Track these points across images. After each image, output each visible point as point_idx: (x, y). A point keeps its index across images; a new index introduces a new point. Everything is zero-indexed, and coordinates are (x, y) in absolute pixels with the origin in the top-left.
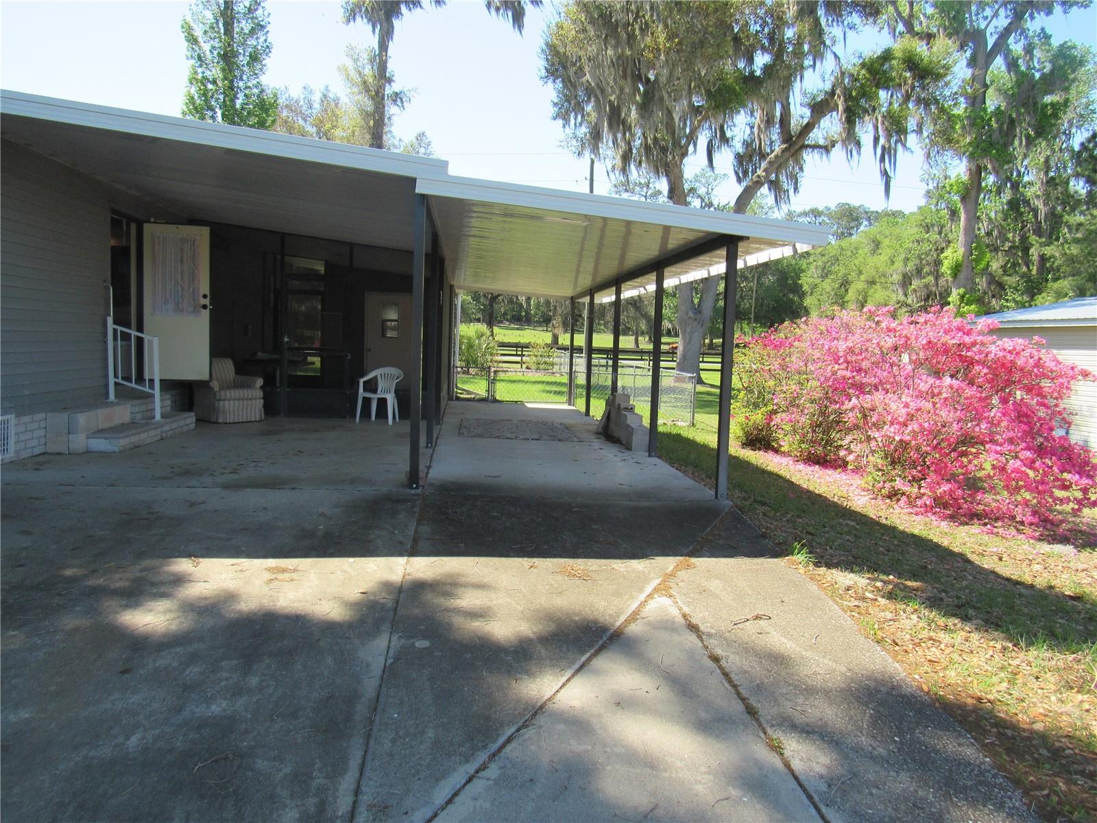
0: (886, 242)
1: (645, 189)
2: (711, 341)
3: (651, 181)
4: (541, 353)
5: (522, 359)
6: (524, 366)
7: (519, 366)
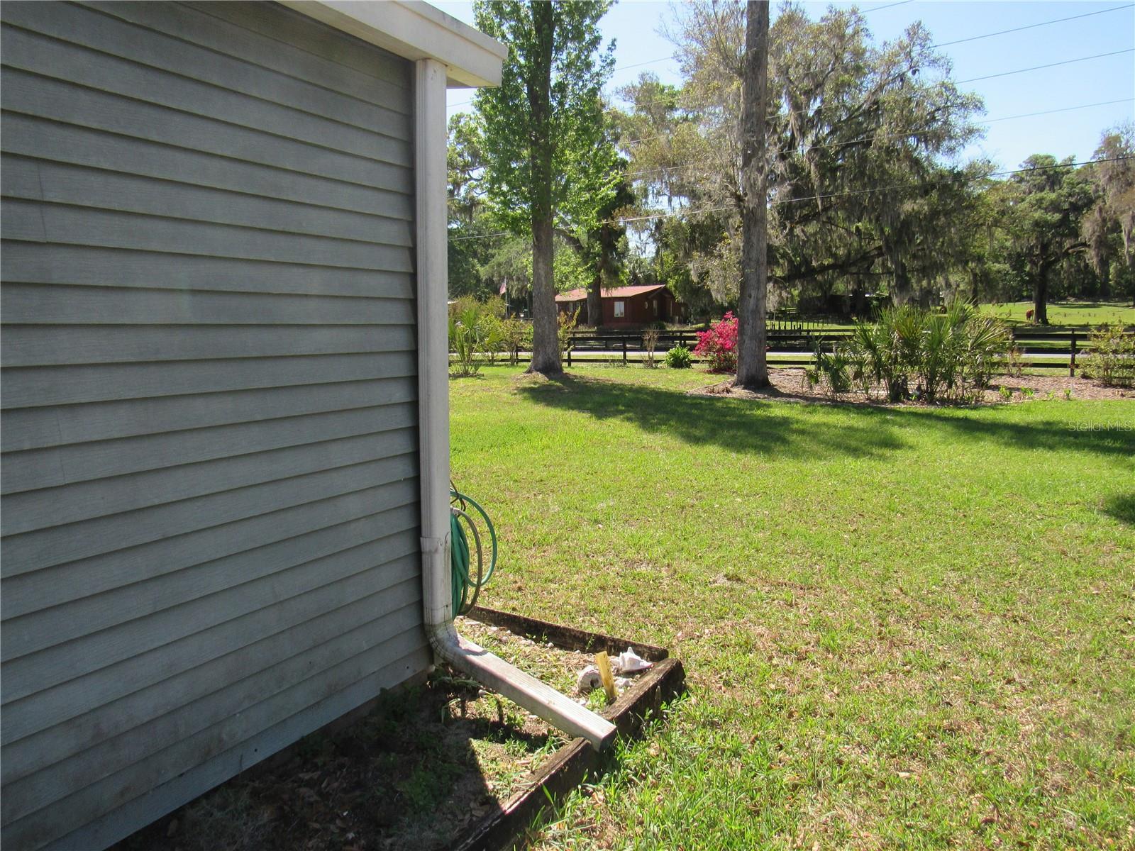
4: (1114, 347)
5: (1073, 359)
6: (1078, 372)
7: (1067, 371)
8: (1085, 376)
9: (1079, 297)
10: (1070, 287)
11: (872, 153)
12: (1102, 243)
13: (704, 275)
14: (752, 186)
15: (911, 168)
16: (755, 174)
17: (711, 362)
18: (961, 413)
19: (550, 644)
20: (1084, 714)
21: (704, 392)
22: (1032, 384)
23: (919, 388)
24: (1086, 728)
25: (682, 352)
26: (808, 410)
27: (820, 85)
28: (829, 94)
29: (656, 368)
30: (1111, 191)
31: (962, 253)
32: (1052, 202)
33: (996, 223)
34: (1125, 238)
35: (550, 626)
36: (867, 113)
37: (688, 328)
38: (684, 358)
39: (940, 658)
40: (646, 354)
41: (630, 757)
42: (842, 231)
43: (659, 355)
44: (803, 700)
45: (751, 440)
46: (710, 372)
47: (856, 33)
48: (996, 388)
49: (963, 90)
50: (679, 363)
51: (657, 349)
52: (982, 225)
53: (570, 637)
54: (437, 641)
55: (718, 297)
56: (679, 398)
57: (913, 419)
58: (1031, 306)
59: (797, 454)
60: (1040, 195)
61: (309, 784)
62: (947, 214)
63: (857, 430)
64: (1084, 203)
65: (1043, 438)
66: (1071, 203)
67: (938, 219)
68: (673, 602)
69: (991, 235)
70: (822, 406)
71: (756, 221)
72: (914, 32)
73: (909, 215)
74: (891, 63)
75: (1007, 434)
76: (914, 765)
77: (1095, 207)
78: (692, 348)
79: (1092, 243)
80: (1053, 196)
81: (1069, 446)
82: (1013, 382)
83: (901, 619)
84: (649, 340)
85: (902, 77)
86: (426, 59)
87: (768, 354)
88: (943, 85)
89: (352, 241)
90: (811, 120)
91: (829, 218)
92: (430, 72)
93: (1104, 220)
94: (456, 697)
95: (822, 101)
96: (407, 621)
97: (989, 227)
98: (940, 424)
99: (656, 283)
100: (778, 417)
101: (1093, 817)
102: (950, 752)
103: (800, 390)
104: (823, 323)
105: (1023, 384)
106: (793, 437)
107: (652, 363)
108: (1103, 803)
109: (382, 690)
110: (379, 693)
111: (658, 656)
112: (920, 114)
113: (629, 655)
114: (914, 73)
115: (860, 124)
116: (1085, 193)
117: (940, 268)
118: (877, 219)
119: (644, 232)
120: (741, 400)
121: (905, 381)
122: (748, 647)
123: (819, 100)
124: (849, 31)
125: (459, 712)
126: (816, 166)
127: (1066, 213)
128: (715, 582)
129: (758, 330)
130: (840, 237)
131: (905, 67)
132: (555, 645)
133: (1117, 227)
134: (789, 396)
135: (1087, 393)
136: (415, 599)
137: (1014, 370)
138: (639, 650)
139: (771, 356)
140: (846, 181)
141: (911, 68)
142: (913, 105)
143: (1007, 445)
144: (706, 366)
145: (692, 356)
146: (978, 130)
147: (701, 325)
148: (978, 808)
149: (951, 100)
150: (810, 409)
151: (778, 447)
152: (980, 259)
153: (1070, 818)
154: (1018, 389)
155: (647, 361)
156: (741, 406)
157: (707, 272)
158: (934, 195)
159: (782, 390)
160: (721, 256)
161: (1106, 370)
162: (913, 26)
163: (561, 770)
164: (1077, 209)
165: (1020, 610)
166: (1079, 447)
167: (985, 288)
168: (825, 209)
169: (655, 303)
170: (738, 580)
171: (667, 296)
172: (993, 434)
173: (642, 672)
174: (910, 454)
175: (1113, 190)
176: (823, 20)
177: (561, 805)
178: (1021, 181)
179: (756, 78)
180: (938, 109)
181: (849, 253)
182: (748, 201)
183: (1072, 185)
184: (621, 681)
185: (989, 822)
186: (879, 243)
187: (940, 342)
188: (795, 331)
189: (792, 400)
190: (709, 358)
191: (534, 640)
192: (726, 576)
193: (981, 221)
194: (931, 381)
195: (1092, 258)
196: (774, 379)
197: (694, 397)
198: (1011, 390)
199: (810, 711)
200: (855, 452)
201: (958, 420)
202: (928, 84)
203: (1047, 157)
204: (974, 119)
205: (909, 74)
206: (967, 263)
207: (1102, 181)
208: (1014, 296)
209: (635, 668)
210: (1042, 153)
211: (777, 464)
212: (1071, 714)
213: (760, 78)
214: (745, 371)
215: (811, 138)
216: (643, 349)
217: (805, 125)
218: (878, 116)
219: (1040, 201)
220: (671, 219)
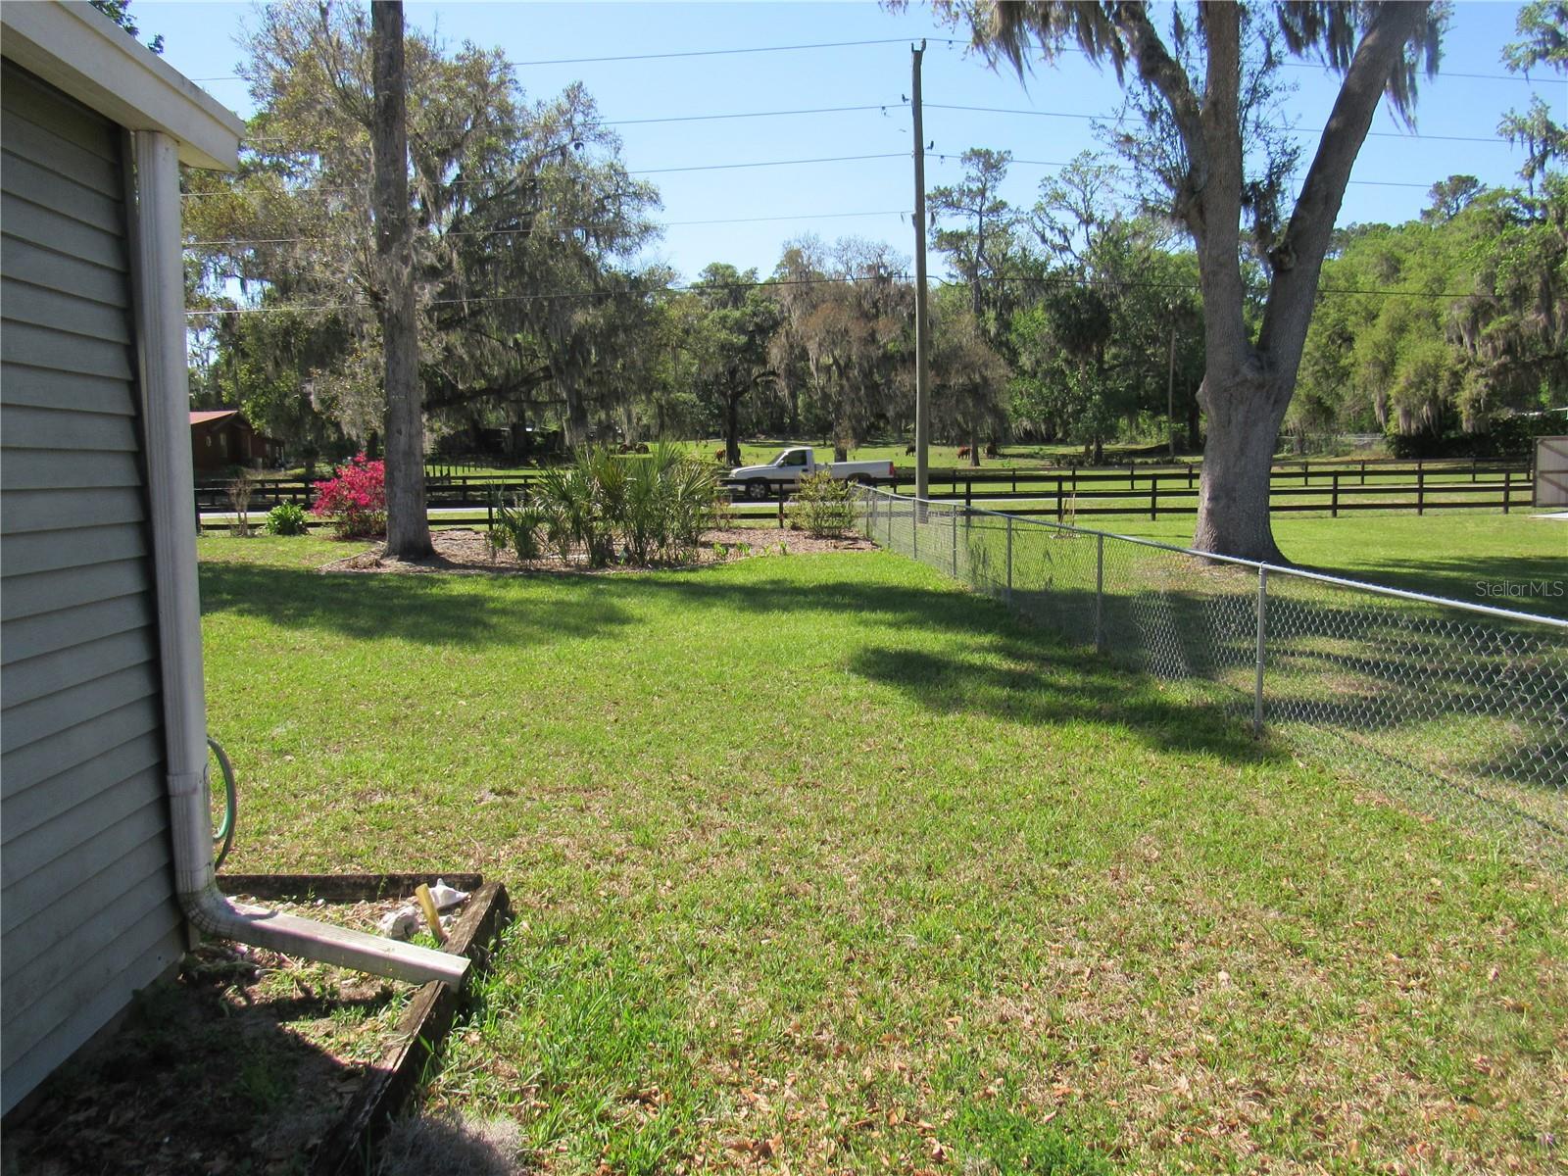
0: (1412, 260)
1: (978, 200)
2: (1099, 447)
3: (989, 185)
4: (822, 493)
5: (781, 508)
6: (787, 522)
7: (775, 522)
8: (795, 527)
9: (768, 434)
10: (759, 423)
11: (532, 244)
12: (791, 373)
13: (330, 402)
14: (396, 280)
15: (581, 269)
16: (397, 265)
17: (339, 525)
18: (681, 577)
19: (320, 901)
20: (895, 857)
21: (343, 567)
22: (744, 538)
23: (627, 549)
24: (899, 870)
25: (293, 512)
26: (496, 583)
27: (457, 145)
28: (470, 161)
29: (253, 536)
30: (795, 316)
31: (645, 379)
32: (737, 321)
33: (681, 344)
34: (813, 368)
35: (315, 879)
36: (522, 191)
37: (280, 475)
38: (296, 520)
39: (755, 834)
40: (234, 515)
41: (492, 993)
42: (495, 343)
43: (254, 517)
44: (641, 899)
45: (442, 627)
46: (338, 539)
47: (502, 83)
48: (707, 545)
49: (636, 178)
50: (288, 528)
51: (253, 508)
52: (666, 345)
53: (348, 885)
54: (202, 912)
55: (350, 431)
56: (311, 578)
57: (630, 588)
58: (720, 445)
59: (510, 640)
60: (723, 312)
61: (89, 1123)
62: (627, 330)
63: (570, 604)
64: (768, 326)
65: (775, 599)
66: (756, 324)
67: (617, 335)
68: (444, 829)
69: (676, 358)
70: (514, 577)
71: (402, 330)
72: (574, 93)
73: (582, 328)
74: (549, 130)
75: (737, 596)
76: (769, 931)
77: (782, 331)
78: (308, 506)
79: (781, 372)
80: (737, 314)
81: (801, 606)
82: (723, 537)
83: (701, 804)
84: (239, 495)
85: (563, 150)
86: (154, 132)
87: (429, 511)
88: (611, 166)
89: (65, 372)
90: (446, 191)
91: (477, 326)
92: (161, 150)
93: (791, 346)
94: (228, 985)
95: (462, 168)
96: (156, 894)
97: (673, 348)
98: (663, 592)
99: (226, 407)
100: (463, 596)
101: (929, 935)
102: (796, 913)
103: (476, 558)
104: (475, 466)
105: (734, 539)
106: (495, 620)
107: (245, 530)
108: (930, 921)
109: (136, 993)
110: (130, 998)
111: (473, 883)
112: (585, 199)
113: (440, 888)
114: (577, 147)
115: (513, 204)
116: (770, 313)
117: (620, 397)
118: (543, 331)
119: (203, 330)
120: (401, 576)
121: (610, 540)
122: (558, 859)
123: (455, 164)
124: (493, 79)
125: (242, 1001)
126: (459, 254)
127: (752, 335)
128: (481, 800)
129: (414, 480)
130: (493, 353)
131: (566, 137)
132: (328, 901)
133: (804, 355)
134: (464, 566)
135: (801, 546)
136: (163, 861)
137: (723, 523)
138: (449, 880)
139: (434, 513)
140: (501, 279)
141: (573, 140)
142: (578, 187)
143: (742, 609)
144: (331, 531)
145: (309, 517)
146: (655, 228)
147: (299, 471)
148: (835, 953)
149: (622, 187)
150: (500, 582)
151: (478, 632)
152: (665, 387)
153: (912, 939)
154: (733, 546)
155: (235, 526)
156: (407, 584)
157: (334, 398)
158: (611, 306)
159: (451, 560)
160: (354, 376)
161: (816, 519)
162: (573, 88)
163: (429, 1017)
164: (762, 330)
165: (808, 777)
166: (812, 606)
167: (673, 421)
168: (474, 314)
169: (222, 437)
170: (510, 793)
171: (242, 427)
172: (723, 597)
173: (462, 904)
174: (642, 629)
175: (798, 313)
176: (459, 58)
177: (440, 1053)
178: (701, 294)
179: (391, 133)
180: (608, 197)
181: (508, 375)
182: (390, 301)
183: (756, 303)
184: (443, 919)
185: (850, 960)
186: (544, 362)
187: (648, 491)
188: (442, 478)
189: (472, 572)
190: (335, 519)
191: (295, 901)
192: (493, 790)
193: (664, 341)
194: (639, 538)
195: (782, 387)
196: (439, 546)
197: (331, 575)
198: (727, 546)
199: (652, 907)
200: (580, 631)
201: (679, 584)
202: (595, 164)
203: (728, 267)
204: (650, 214)
205: (572, 147)
206: (651, 392)
207: (788, 301)
208: (704, 434)
209: (451, 902)
210: (723, 262)
211: (489, 654)
212: (883, 860)
213: (396, 133)
214: (399, 535)
215: (448, 214)
216: (229, 508)
217: (441, 197)
218: (536, 196)
219: (724, 319)
220: (248, 316)
